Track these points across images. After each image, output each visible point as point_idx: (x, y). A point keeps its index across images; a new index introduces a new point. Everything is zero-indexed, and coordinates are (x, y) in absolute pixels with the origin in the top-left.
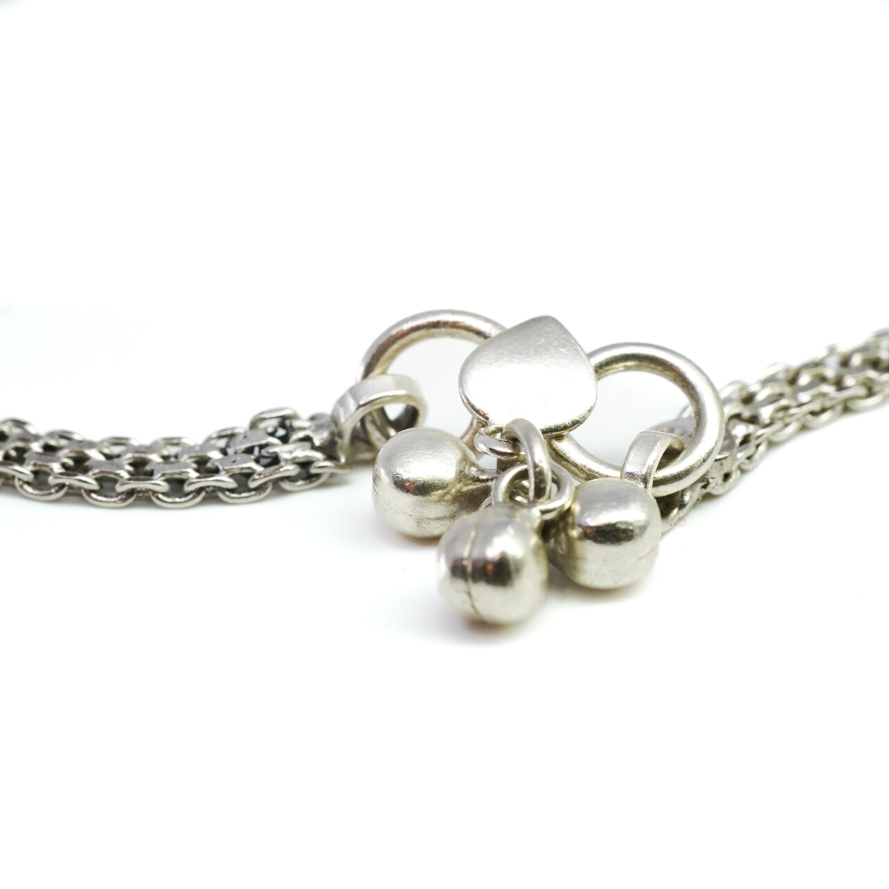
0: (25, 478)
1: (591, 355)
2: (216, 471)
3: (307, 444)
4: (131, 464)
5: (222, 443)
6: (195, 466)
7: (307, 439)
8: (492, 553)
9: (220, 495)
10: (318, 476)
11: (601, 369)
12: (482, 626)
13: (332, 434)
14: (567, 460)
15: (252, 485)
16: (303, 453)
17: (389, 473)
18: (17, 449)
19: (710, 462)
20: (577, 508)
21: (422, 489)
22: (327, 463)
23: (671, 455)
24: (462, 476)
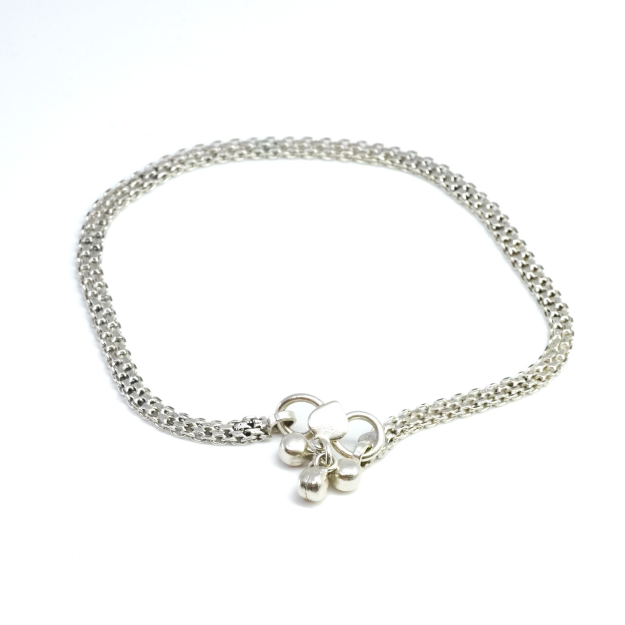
0: (173, 430)
1: (347, 414)
2: (231, 436)
3: (259, 429)
4: (205, 429)
5: (233, 424)
6: (224, 432)
7: (259, 427)
8: (314, 483)
9: (232, 443)
10: (261, 439)
11: (349, 419)
12: (307, 502)
13: (267, 426)
14: (336, 447)
15: (242, 441)
16: (258, 431)
17: (284, 446)
18: (170, 418)
19: (380, 451)
20: (338, 468)
21: (293, 453)
22: (265, 436)
23: (368, 449)
24: (306, 450)
